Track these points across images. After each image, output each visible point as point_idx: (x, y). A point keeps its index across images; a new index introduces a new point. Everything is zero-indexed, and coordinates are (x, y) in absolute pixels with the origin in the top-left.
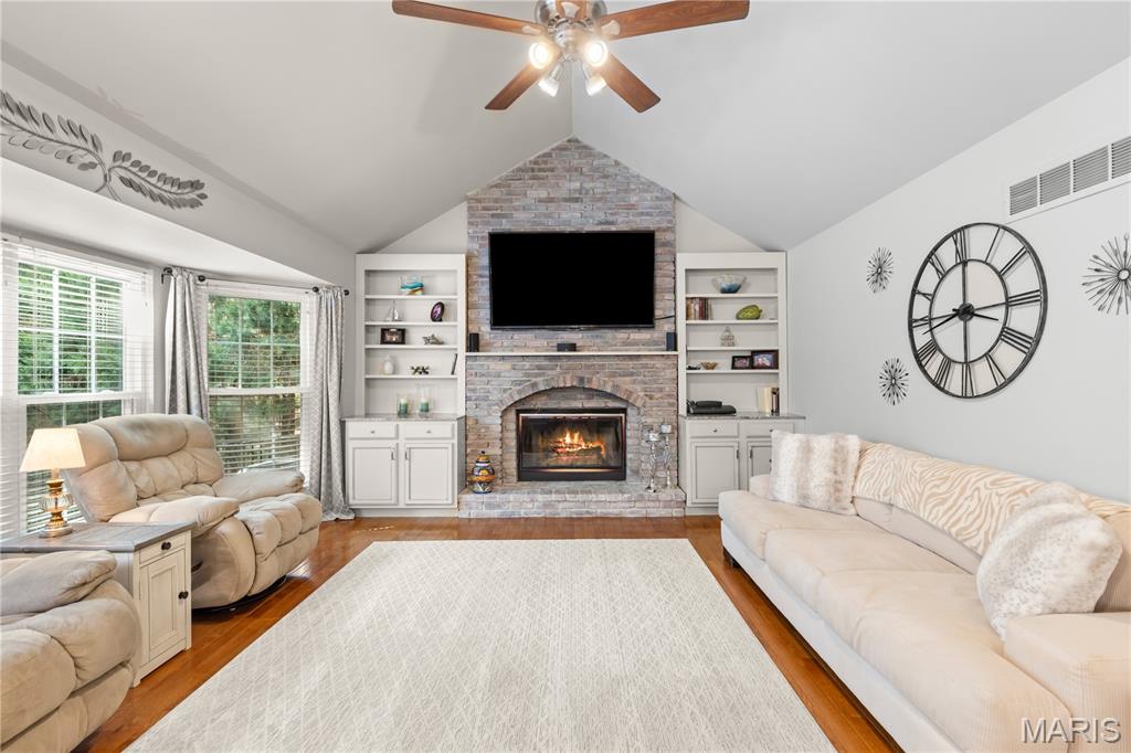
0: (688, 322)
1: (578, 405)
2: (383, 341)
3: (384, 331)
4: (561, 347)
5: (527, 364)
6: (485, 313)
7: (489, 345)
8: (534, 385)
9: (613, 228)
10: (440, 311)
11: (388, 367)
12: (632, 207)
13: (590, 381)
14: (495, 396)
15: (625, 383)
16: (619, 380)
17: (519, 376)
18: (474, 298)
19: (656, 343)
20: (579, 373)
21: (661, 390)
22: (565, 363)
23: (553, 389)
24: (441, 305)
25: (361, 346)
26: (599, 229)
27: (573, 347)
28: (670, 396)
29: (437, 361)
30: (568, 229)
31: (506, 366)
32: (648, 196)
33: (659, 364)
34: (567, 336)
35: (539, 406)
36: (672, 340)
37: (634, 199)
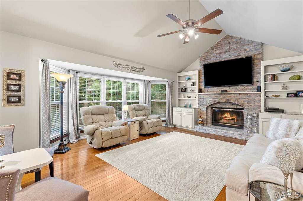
0: (265, 82)
1: (228, 107)
2: (182, 91)
3: (182, 89)
4: (222, 91)
5: (213, 96)
6: (203, 84)
7: (204, 91)
8: (215, 101)
9: (239, 57)
10: (193, 84)
11: (183, 97)
12: (246, 50)
13: (231, 100)
14: (205, 104)
15: (242, 101)
16: (240, 100)
17: (211, 99)
18: (201, 80)
19: (254, 89)
20: (227, 98)
21: (254, 104)
22: (223, 96)
23: (220, 102)
24: (194, 82)
25: (177, 92)
26: (235, 58)
27: (226, 91)
28: (258, 105)
29: (192, 95)
30: (226, 60)
31: (208, 96)
32: (252, 46)
33: (254, 96)
34: (225, 88)
35: (217, 106)
36: (259, 89)
37: (246, 47)
